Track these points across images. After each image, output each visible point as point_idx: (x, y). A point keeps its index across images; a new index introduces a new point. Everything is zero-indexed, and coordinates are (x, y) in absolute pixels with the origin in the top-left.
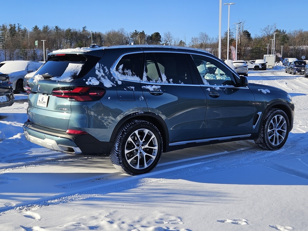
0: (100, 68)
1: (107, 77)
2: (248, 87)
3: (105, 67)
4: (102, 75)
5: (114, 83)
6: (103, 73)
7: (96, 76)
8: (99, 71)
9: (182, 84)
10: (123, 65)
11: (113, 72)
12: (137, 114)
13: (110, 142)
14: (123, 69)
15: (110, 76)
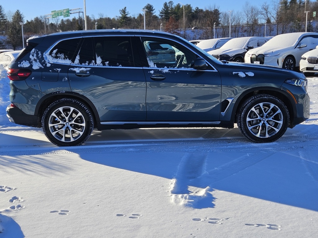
0: (34, 53)
1: (38, 60)
2: (217, 70)
3: (39, 52)
4: (34, 59)
5: (43, 65)
6: (36, 57)
7: (29, 60)
8: (33, 55)
9: (120, 67)
10: (57, 49)
11: (46, 56)
12: (58, 93)
13: (34, 115)
14: (56, 54)
15: (41, 60)
